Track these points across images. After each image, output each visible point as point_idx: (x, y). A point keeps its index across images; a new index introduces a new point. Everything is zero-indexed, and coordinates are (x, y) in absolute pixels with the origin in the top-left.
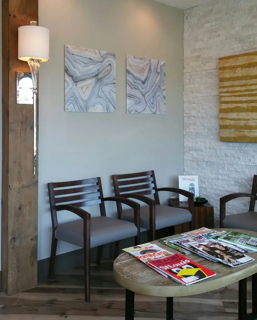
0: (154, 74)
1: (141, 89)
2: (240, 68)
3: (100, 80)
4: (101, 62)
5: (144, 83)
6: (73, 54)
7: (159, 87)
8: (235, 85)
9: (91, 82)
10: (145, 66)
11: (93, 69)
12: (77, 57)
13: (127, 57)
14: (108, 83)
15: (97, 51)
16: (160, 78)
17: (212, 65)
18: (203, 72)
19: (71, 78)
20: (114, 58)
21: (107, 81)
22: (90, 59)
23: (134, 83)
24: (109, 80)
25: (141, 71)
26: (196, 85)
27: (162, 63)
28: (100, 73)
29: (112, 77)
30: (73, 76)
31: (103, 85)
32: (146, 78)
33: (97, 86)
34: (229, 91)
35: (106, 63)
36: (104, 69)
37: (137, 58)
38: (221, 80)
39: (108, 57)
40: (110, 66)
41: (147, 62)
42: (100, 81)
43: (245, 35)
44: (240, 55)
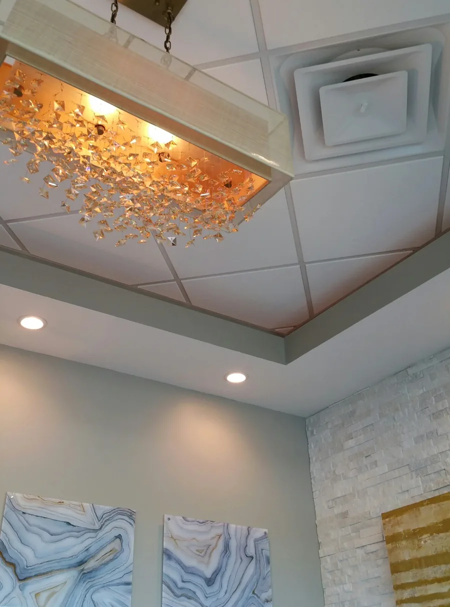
0: (240, 560)
1: (202, 599)
2: (429, 535)
3: (89, 575)
4: (95, 531)
5: (210, 582)
6: (24, 513)
7: (253, 593)
8: (426, 578)
9: (65, 579)
10: (215, 541)
11: (73, 547)
12: (33, 520)
13: (166, 519)
14: (110, 583)
15: (87, 506)
16: (256, 568)
17: (373, 533)
18: (358, 550)
19: (10, 570)
20: (132, 522)
21: (108, 578)
22: (69, 524)
23: (183, 582)
24: (116, 576)
25: (203, 553)
26: (348, 587)
27: (258, 532)
28: (92, 557)
29: (122, 568)
30: (17, 565)
31: (96, 587)
32: (215, 572)
33: (81, 591)
34: (416, 595)
35: (109, 531)
36: (102, 548)
37: (192, 521)
38: (396, 568)
39: (114, 519)
40: (118, 540)
41: (220, 531)
42: (90, 578)
43: (425, 456)
44: (421, 504)
